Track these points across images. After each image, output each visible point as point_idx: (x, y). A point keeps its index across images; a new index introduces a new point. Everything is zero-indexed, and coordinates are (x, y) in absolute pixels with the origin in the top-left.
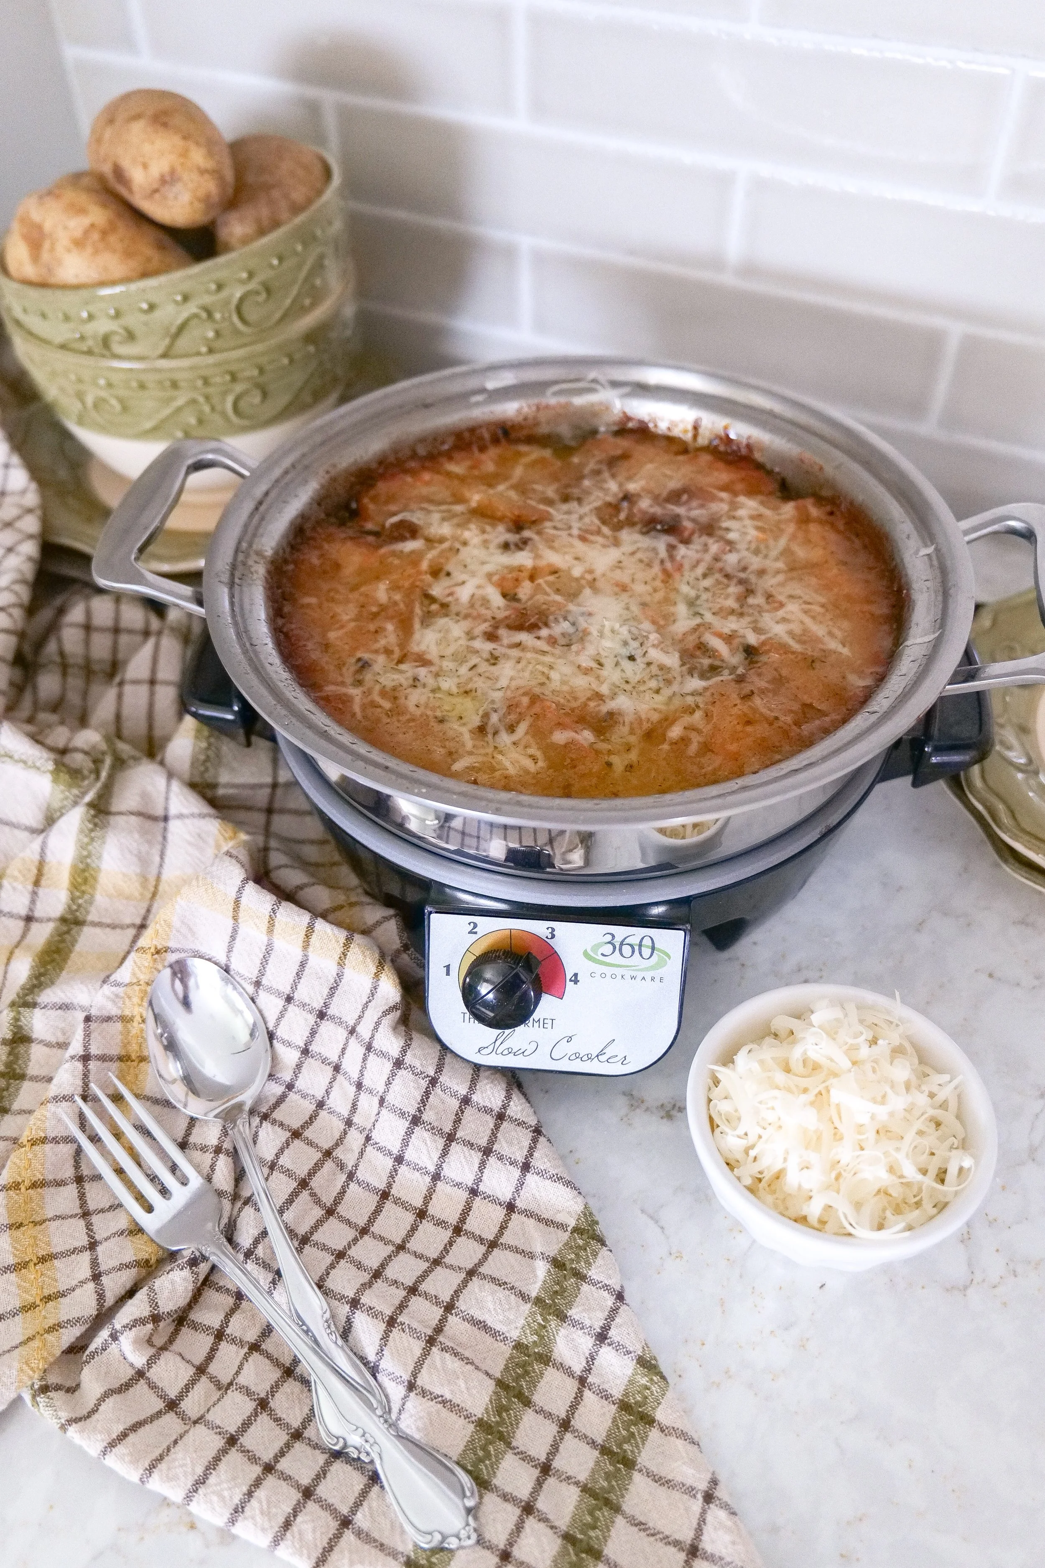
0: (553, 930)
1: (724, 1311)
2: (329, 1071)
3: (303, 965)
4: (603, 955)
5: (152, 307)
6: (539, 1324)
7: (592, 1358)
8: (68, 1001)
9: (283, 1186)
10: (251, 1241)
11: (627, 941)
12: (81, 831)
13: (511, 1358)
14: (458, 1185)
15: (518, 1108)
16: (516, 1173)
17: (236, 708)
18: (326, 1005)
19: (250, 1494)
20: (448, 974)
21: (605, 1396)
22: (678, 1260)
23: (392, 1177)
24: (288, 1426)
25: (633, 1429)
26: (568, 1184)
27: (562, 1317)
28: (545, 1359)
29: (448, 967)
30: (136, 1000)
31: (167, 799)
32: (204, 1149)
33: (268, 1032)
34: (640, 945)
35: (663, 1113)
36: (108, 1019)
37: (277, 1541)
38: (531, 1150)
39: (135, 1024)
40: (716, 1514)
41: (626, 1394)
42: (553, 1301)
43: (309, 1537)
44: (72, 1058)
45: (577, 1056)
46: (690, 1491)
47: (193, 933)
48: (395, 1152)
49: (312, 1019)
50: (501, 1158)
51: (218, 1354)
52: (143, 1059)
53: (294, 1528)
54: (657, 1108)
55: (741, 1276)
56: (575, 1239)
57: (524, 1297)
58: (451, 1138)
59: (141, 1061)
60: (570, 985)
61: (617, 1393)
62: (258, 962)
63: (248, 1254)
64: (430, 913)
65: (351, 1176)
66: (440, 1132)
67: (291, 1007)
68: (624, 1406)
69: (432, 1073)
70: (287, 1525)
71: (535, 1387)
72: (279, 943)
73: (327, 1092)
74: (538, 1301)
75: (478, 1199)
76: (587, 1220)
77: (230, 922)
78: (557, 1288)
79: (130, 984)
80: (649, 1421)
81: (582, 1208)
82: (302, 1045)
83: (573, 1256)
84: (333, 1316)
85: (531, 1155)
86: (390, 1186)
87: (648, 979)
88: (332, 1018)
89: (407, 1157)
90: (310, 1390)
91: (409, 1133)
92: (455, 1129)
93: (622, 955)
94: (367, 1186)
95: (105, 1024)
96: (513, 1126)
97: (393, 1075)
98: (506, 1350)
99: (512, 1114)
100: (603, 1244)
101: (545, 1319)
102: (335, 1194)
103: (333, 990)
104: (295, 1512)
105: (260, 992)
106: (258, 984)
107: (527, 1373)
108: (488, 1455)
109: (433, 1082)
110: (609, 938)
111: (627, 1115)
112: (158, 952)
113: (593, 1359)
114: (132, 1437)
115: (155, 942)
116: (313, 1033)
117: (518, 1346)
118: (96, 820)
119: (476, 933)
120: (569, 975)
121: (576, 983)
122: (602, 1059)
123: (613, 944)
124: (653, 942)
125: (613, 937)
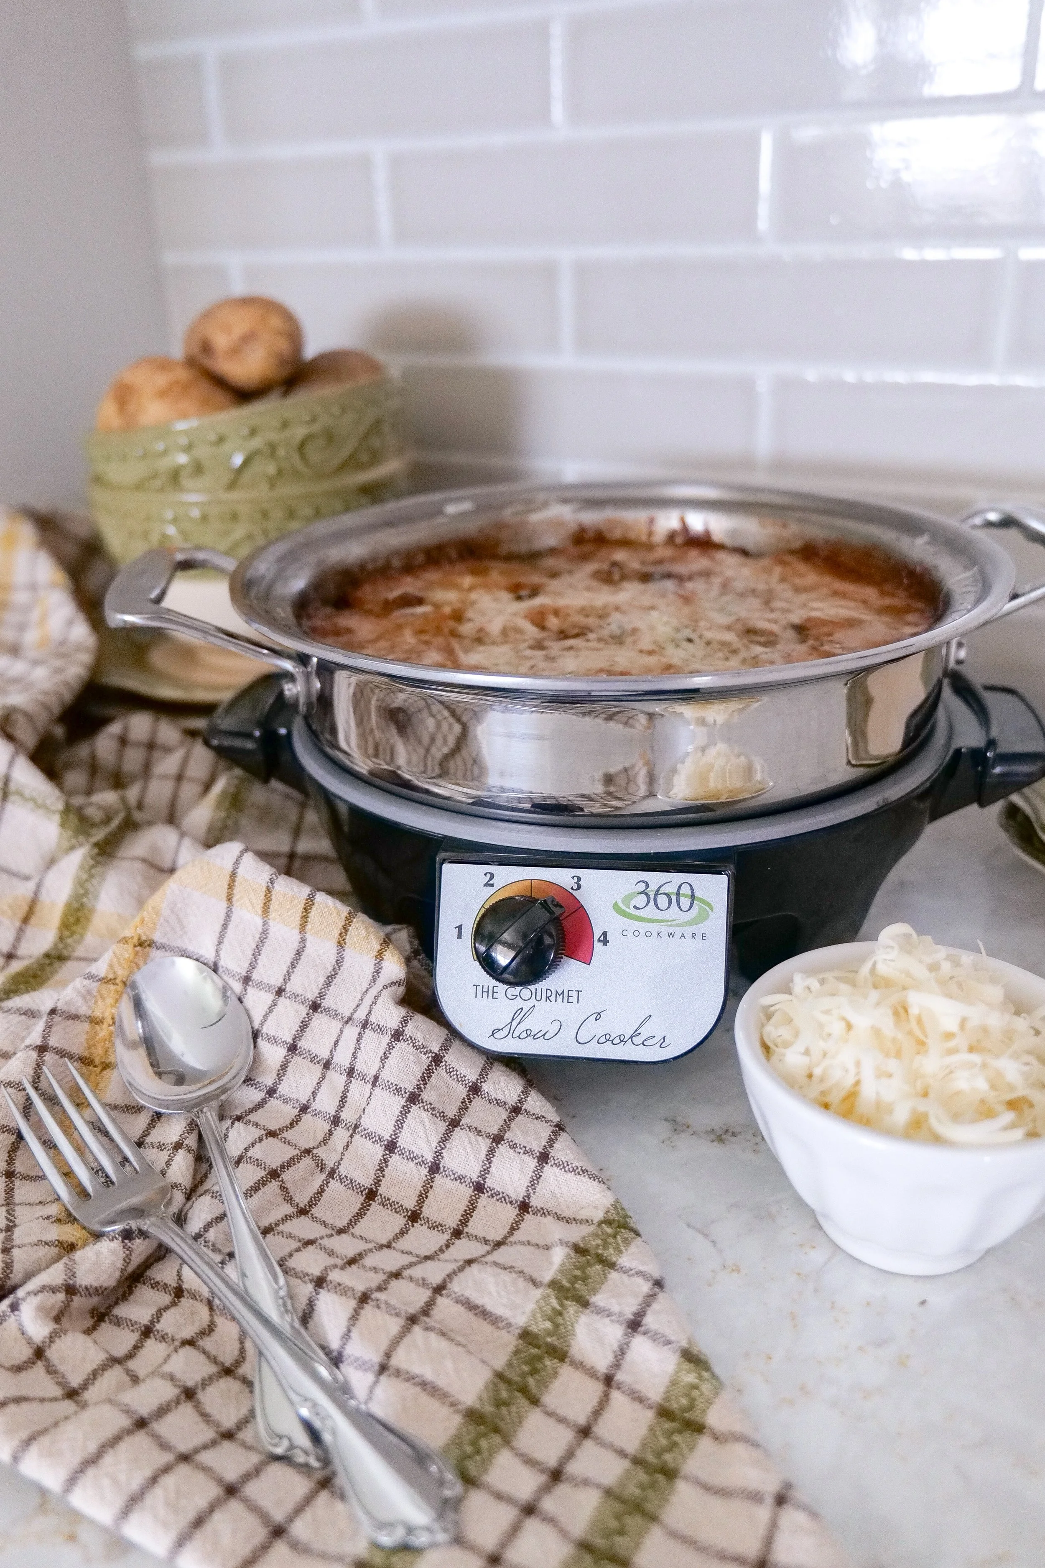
0: (579, 879)
1: (795, 1326)
2: (318, 1069)
3: (299, 953)
4: (635, 907)
5: (221, 440)
6: (554, 1309)
7: (621, 1352)
8: (34, 1007)
9: (249, 1174)
10: (201, 1225)
11: (662, 890)
12: (81, 867)
13: (517, 1352)
14: (460, 1178)
15: (535, 1102)
16: (532, 1163)
17: (257, 733)
18: (321, 996)
19: (154, 1480)
20: (459, 936)
21: (639, 1398)
22: (735, 1274)
23: (381, 1169)
24: (217, 1424)
25: (677, 1438)
26: (594, 1177)
27: (584, 1304)
28: (561, 1355)
29: (460, 928)
30: (110, 1001)
31: (177, 852)
32: (161, 1147)
33: (253, 1032)
34: (678, 894)
35: (713, 1137)
36: (76, 1017)
37: (181, 1542)
38: (551, 1142)
39: (105, 1026)
40: (791, 1517)
41: (667, 1399)
42: (573, 1284)
43: (226, 1540)
44: (27, 1047)
45: (608, 1039)
46: (755, 1497)
47: (182, 927)
48: (387, 1137)
49: (303, 1010)
50: (513, 1146)
51: (143, 1353)
52: (106, 1066)
53: (208, 1528)
54: (706, 1132)
55: (816, 1291)
56: (602, 1229)
57: (534, 1283)
58: (454, 1123)
59: (104, 1069)
60: (598, 946)
61: (655, 1394)
62: (250, 953)
63: (197, 1237)
64: (444, 862)
65: (332, 1174)
66: (443, 1116)
67: (282, 1000)
68: (664, 1413)
69: (436, 1049)
70: (199, 1522)
71: (546, 1387)
72: (275, 928)
73: (314, 1094)
74: (554, 1284)
75: (484, 1197)
76: (618, 1214)
77: (224, 904)
78: (578, 1273)
79: (105, 981)
80: (697, 1428)
81: (612, 1201)
82: (290, 1040)
83: (599, 1242)
84: (291, 1296)
85: (551, 1146)
86: (378, 1182)
87: (688, 935)
88: (327, 1010)
89: (401, 1143)
90: (251, 1392)
91: (405, 1112)
92: (461, 1116)
93: (657, 906)
94: (351, 1184)
95: (71, 1022)
96: (529, 1120)
97: (390, 1047)
98: (509, 1341)
99: (529, 1108)
100: (638, 1234)
101: (562, 1305)
102: (311, 1194)
103: (330, 979)
104: (212, 1508)
105: (250, 990)
106: (247, 980)
107: (534, 1372)
108: (478, 1452)
109: (437, 1060)
110: (642, 887)
111: (670, 1138)
112: (141, 944)
113: (623, 1354)
114: (12, 1408)
115: (139, 931)
116: (304, 1026)
117: (526, 1335)
118: (100, 859)
119: (492, 885)
120: (597, 934)
121: (605, 944)
122: (638, 1040)
123: (646, 894)
124: (692, 889)
125: (647, 886)
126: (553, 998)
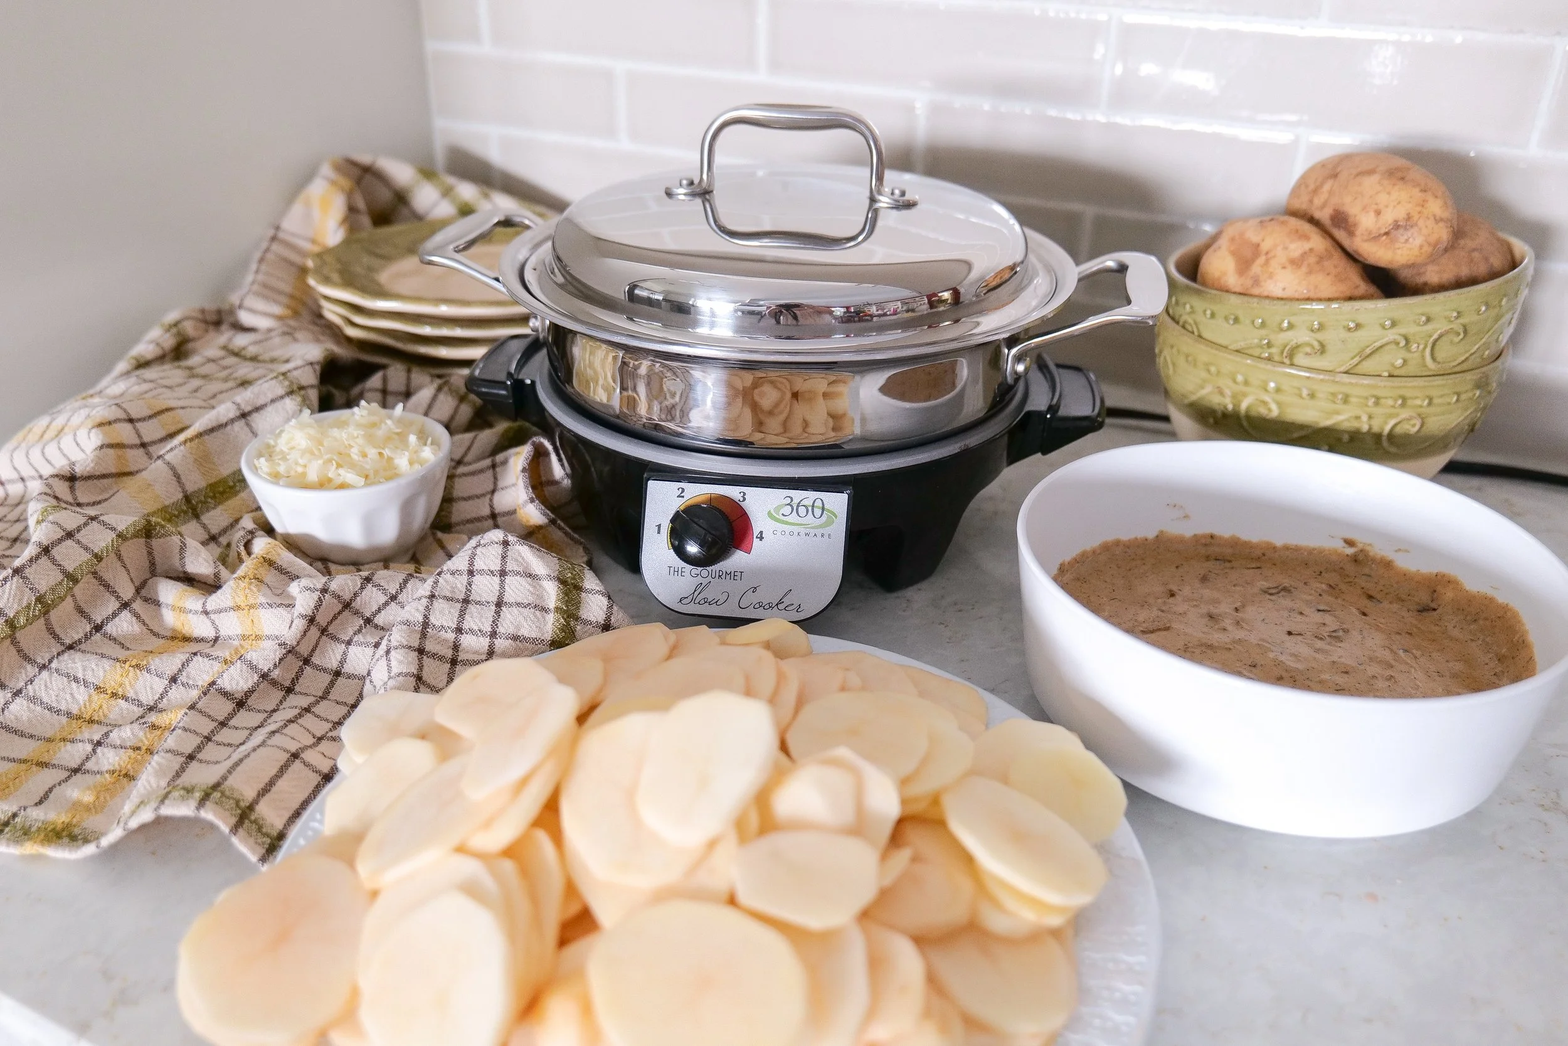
0: (744, 494)
4: (783, 514)
5: (1357, 327)
11: (802, 503)
20: (659, 532)
29: (659, 526)
34: (813, 506)
45: (761, 604)
60: (756, 541)
64: (649, 479)
87: (819, 535)
93: (798, 515)
110: (788, 500)
119: (683, 497)
120: (756, 533)
121: (761, 540)
122: (781, 606)
123: (791, 506)
124: (823, 503)
125: (792, 500)
126: (723, 577)
